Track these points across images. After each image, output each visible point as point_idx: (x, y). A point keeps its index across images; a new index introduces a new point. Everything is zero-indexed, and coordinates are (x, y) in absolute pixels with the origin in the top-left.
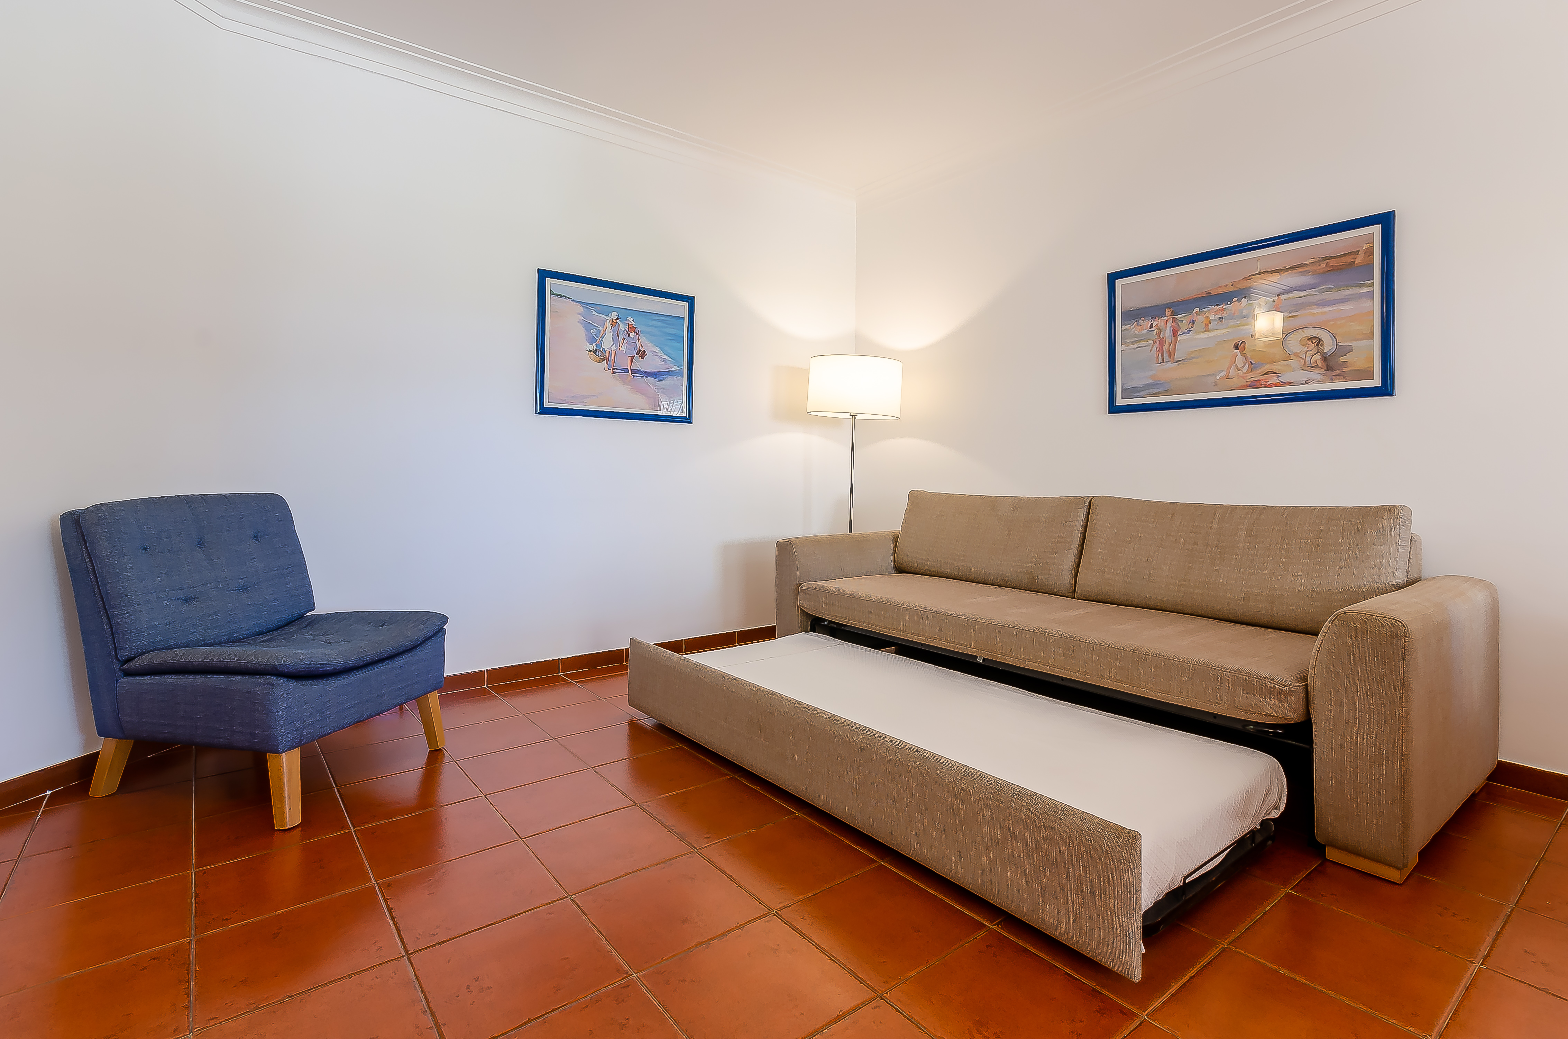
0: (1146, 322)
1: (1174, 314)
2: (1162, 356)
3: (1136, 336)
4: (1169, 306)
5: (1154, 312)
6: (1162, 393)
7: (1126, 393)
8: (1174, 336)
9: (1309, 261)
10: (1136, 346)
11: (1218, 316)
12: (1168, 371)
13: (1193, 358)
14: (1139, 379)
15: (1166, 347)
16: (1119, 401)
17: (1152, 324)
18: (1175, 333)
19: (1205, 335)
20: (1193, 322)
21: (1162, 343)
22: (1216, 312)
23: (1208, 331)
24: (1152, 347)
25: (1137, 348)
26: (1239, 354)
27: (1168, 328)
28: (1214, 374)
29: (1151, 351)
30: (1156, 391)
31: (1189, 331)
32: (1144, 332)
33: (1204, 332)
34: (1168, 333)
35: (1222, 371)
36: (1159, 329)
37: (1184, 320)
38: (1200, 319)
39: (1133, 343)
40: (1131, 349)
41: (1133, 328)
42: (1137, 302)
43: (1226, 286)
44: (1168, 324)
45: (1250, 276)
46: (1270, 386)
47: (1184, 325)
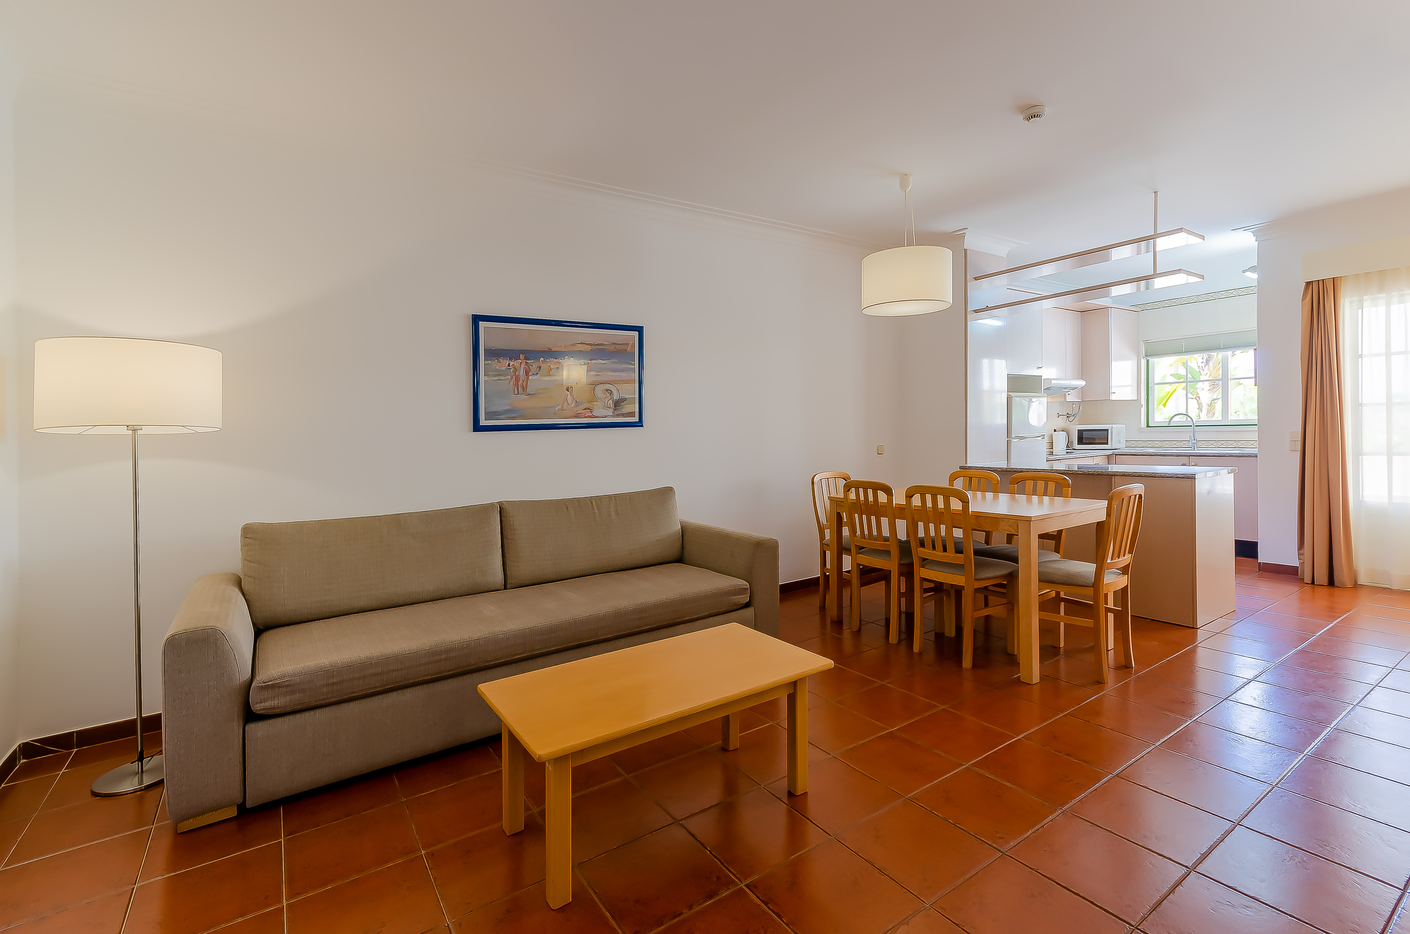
0: (505, 361)
1: (526, 358)
2: (518, 389)
3: (497, 370)
4: (523, 352)
5: (512, 354)
6: (518, 417)
7: (489, 416)
8: (526, 376)
9: (607, 343)
10: (497, 378)
11: (556, 366)
12: (521, 401)
13: (540, 393)
14: (499, 406)
15: (520, 383)
16: (483, 422)
17: (509, 364)
18: (527, 373)
19: (547, 378)
20: (540, 367)
21: (517, 379)
22: (555, 363)
23: (550, 375)
24: (510, 382)
25: (498, 380)
26: (569, 394)
27: (522, 369)
28: (554, 406)
29: (509, 384)
30: (514, 415)
31: (537, 373)
32: (504, 368)
33: (547, 376)
34: (522, 372)
35: (559, 405)
36: (515, 368)
37: (534, 365)
38: (544, 366)
39: (495, 376)
40: (493, 380)
41: (494, 364)
42: (498, 344)
43: (561, 346)
44: (521, 366)
45: (575, 344)
46: (587, 417)
47: (534, 368)
